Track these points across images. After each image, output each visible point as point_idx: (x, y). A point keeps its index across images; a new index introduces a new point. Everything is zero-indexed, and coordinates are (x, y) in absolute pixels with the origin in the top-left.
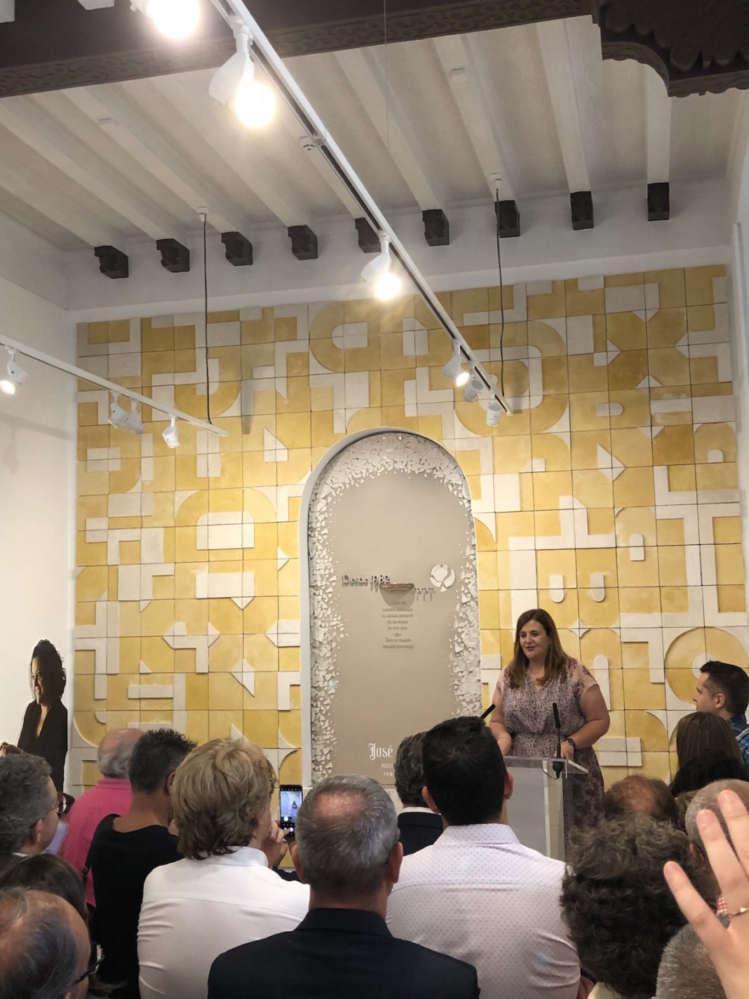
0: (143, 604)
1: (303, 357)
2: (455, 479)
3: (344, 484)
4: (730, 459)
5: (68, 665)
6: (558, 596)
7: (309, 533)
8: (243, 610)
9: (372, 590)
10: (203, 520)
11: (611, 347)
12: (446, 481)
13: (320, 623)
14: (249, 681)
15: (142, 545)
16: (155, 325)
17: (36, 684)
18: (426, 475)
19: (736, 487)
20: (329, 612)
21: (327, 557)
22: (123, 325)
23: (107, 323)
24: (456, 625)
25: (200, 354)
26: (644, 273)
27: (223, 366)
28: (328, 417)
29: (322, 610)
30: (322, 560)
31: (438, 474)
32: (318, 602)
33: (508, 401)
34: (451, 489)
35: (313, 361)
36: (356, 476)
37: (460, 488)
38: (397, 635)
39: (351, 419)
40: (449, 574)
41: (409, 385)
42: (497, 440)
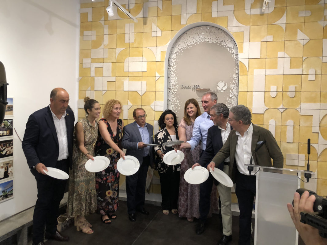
0: (104, 92)
2: (231, 45)
3: (184, 47)
5: (76, 114)
6: (274, 95)
7: (169, 67)
8: (141, 96)
9: (192, 91)
10: (127, 60)
12: (226, 46)
13: (171, 103)
18: (218, 44)
20: (175, 99)
21: (175, 77)
28: (179, 18)
29: (172, 98)
30: (173, 79)
31: (224, 44)
32: (171, 95)
34: (228, 49)
36: (188, 44)
37: (232, 49)
39: (189, 18)
40: (225, 85)
41: (215, 3)
42: (252, 27)
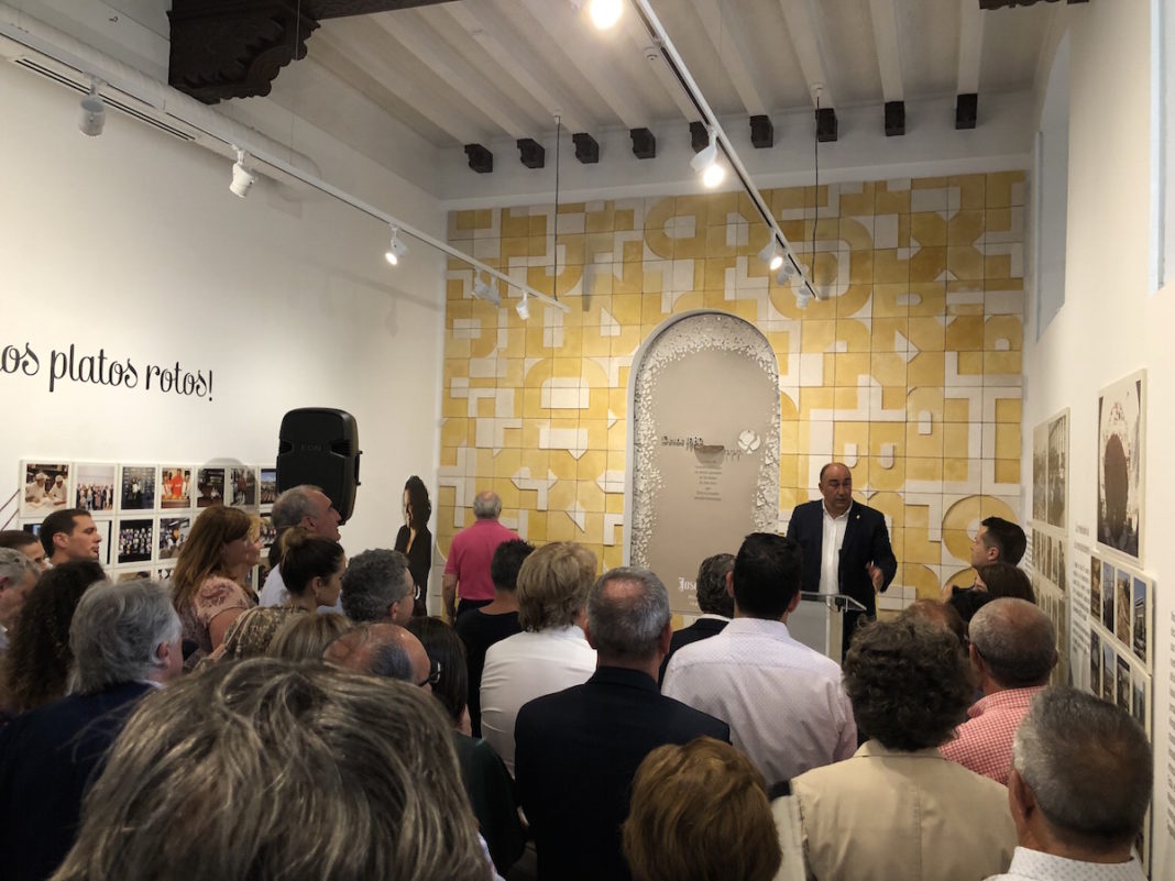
0: (496, 451)
1: (638, 246)
2: (766, 356)
3: (668, 358)
4: (1016, 347)
5: (433, 498)
7: (636, 398)
8: (577, 460)
9: (687, 450)
10: (547, 383)
11: (914, 243)
12: (757, 358)
13: (641, 475)
14: (580, 519)
15: (497, 402)
16: (513, 214)
17: (408, 511)
18: (740, 352)
19: (1019, 373)
20: (649, 466)
21: (650, 420)
22: (487, 213)
23: (473, 212)
24: (759, 483)
25: (550, 240)
26: (948, 178)
27: (569, 252)
28: (657, 298)
29: (644, 464)
30: (646, 423)
31: (750, 352)
32: (641, 458)
33: (818, 289)
34: (761, 365)
35: (646, 249)
36: (678, 351)
37: (769, 365)
38: (708, 489)
39: (677, 300)
40: (756, 439)
41: (730, 271)
42: (806, 323)
